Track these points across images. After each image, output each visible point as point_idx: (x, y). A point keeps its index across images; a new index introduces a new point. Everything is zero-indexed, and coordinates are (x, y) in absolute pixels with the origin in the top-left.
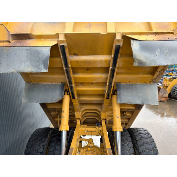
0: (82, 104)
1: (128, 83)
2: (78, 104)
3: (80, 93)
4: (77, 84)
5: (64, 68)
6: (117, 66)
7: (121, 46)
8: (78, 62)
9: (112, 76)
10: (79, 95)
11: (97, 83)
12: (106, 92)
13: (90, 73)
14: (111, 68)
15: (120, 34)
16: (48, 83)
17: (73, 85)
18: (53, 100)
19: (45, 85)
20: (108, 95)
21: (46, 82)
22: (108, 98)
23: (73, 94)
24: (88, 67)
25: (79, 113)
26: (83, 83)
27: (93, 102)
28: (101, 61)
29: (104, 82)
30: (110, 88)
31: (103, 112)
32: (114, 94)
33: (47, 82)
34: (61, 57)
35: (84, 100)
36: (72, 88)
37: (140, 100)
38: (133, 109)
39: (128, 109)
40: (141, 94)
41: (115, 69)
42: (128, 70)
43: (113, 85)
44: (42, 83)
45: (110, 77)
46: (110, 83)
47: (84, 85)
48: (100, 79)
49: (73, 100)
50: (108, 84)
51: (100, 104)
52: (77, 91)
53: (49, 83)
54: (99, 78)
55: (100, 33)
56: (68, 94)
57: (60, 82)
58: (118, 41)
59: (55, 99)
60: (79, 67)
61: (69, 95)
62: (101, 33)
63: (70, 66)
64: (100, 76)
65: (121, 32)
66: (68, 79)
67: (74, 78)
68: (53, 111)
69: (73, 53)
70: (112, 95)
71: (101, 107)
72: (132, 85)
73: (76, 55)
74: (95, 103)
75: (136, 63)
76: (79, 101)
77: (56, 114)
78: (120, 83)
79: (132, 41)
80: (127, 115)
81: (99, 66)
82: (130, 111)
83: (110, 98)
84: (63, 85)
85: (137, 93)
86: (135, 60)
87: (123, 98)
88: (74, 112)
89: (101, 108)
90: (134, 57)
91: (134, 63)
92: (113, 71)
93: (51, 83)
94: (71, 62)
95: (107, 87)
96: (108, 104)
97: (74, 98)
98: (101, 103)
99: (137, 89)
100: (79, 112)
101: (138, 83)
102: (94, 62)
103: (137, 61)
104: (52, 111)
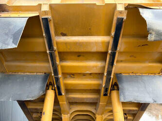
0: (72, 103)
1: (130, 74)
2: (65, 103)
3: (69, 88)
4: (65, 75)
5: (48, 52)
6: (118, 49)
7: (124, 20)
8: (66, 43)
9: (112, 64)
10: (68, 91)
11: (91, 74)
12: (104, 86)
13: (82, 60)
14: (110, 51)
15: (122, 5)
16: (27, 74)
17: (60, 76)
18: (31, 96)
19: (23, 76)
20: (106, 90)
21: (24, 73)
22: (105, 95)
23: (59, 88)
24: (80, 51)
25: (67, 116)
26: (73, 74)
27: (85, 101)
28: (96, 43)
29: (100, 72)
30: (108, 79)
31: (99, 115)
32: (114, 90)
33: (26, 72)
34: (44, 35)
35: (74, 98)
36: (57, 79)
37: (150, 97)
38: (135, 110)
39: (130, 110)
40: (151, 89)
41: (116, 53)
42: (131, 56)
43: (112, 76)
44: (19, 73)
45: (109, 64)
46: (109, 73)
47: (74, 78)
48: (95, 68)
49: (59, 97)
50: (105, 74)
51: (94, 104)
52: (65, 85)
53: (29, 74)
54: (93, 67)
55: (95, 4)
56: (52, 89)
57: (43, 73)
58: (121, 12)
59: (33, 95)
60: (68, 50)
61: (55, 90)
62: (97, 4)
63: (55, 48)
64: (95, 65)
65: (124, 3)
66: (53, 66)
67: (62, 67)
68: (35, 112)
69: (60, 33)
70: (111, 90)
71: (95, 107)
72: (137, 77)
73: (64, 35)
74: (88, 102)
75: (153, 36)
76: (68, 99)
77: (38, 116)
78: (121, 74)
79: (141, 10)
80: (128, 118)
81: (94, 49)
82: (131, 112)
83: (108, 95)
84: (47, 76)
85: (145, 88)
86: (151, 31)
87: (127, 93)
88: (61, 114)
89: (95, 109)
90: (148, 26)
91: (149, 36)
92: (113, 55)
93: (31, 74)
94: (57, 43)
95: (105, 79)
96: (105, 103)
97: (60, 94)
98: (96, 102)
99: (144, 83)
100: (67, 114)
101: (143, 75)
102: (88, 44)
103: (153, 33)
104: (33, 112)
